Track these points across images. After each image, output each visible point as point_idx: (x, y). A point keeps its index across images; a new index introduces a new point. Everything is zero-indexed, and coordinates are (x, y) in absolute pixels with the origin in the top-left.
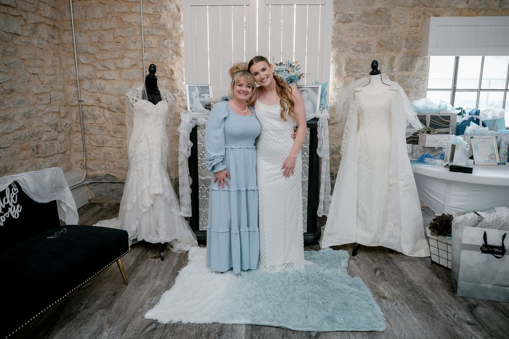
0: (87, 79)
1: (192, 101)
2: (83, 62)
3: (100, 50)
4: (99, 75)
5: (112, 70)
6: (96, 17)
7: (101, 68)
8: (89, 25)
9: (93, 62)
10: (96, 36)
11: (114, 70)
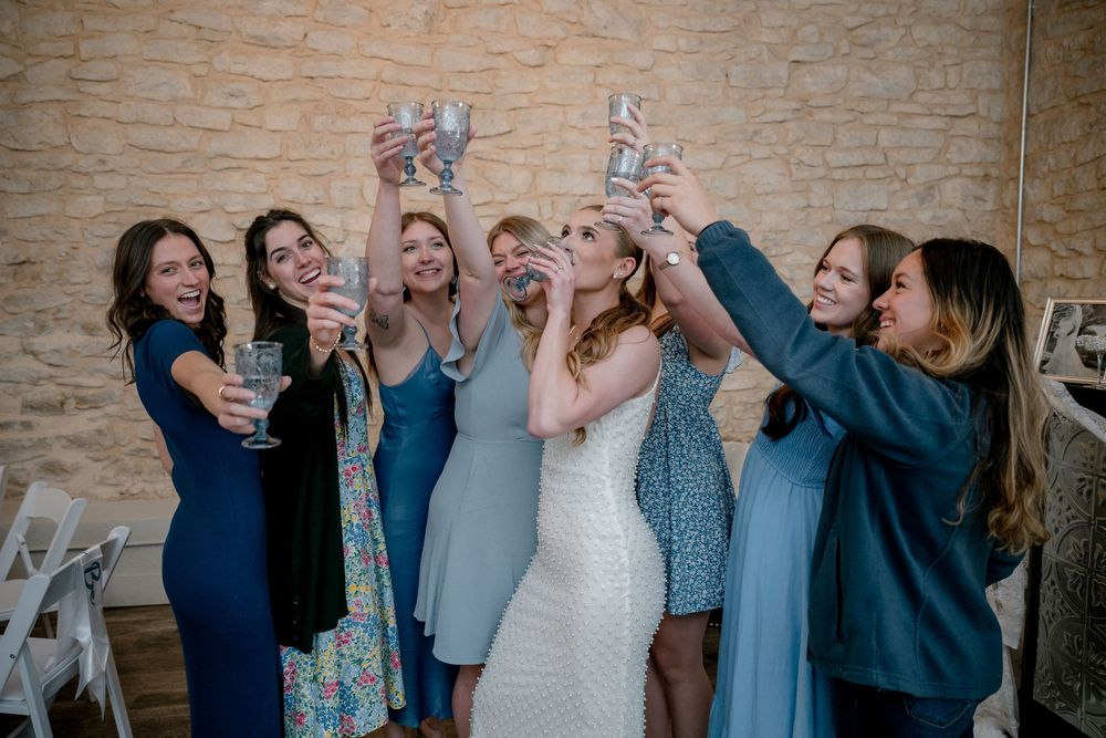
0: (1037, 278)
1: (1052, 341)
2: (1033, 243)
3: (1067, 212)
4: (1058, 270)
5: (1086, 256)
6: (1066, 140)
7: (1064, 253)
8: (1051, 160)
9: (1050, 241)
10: (1062, 181)
11: (1091, 256)
